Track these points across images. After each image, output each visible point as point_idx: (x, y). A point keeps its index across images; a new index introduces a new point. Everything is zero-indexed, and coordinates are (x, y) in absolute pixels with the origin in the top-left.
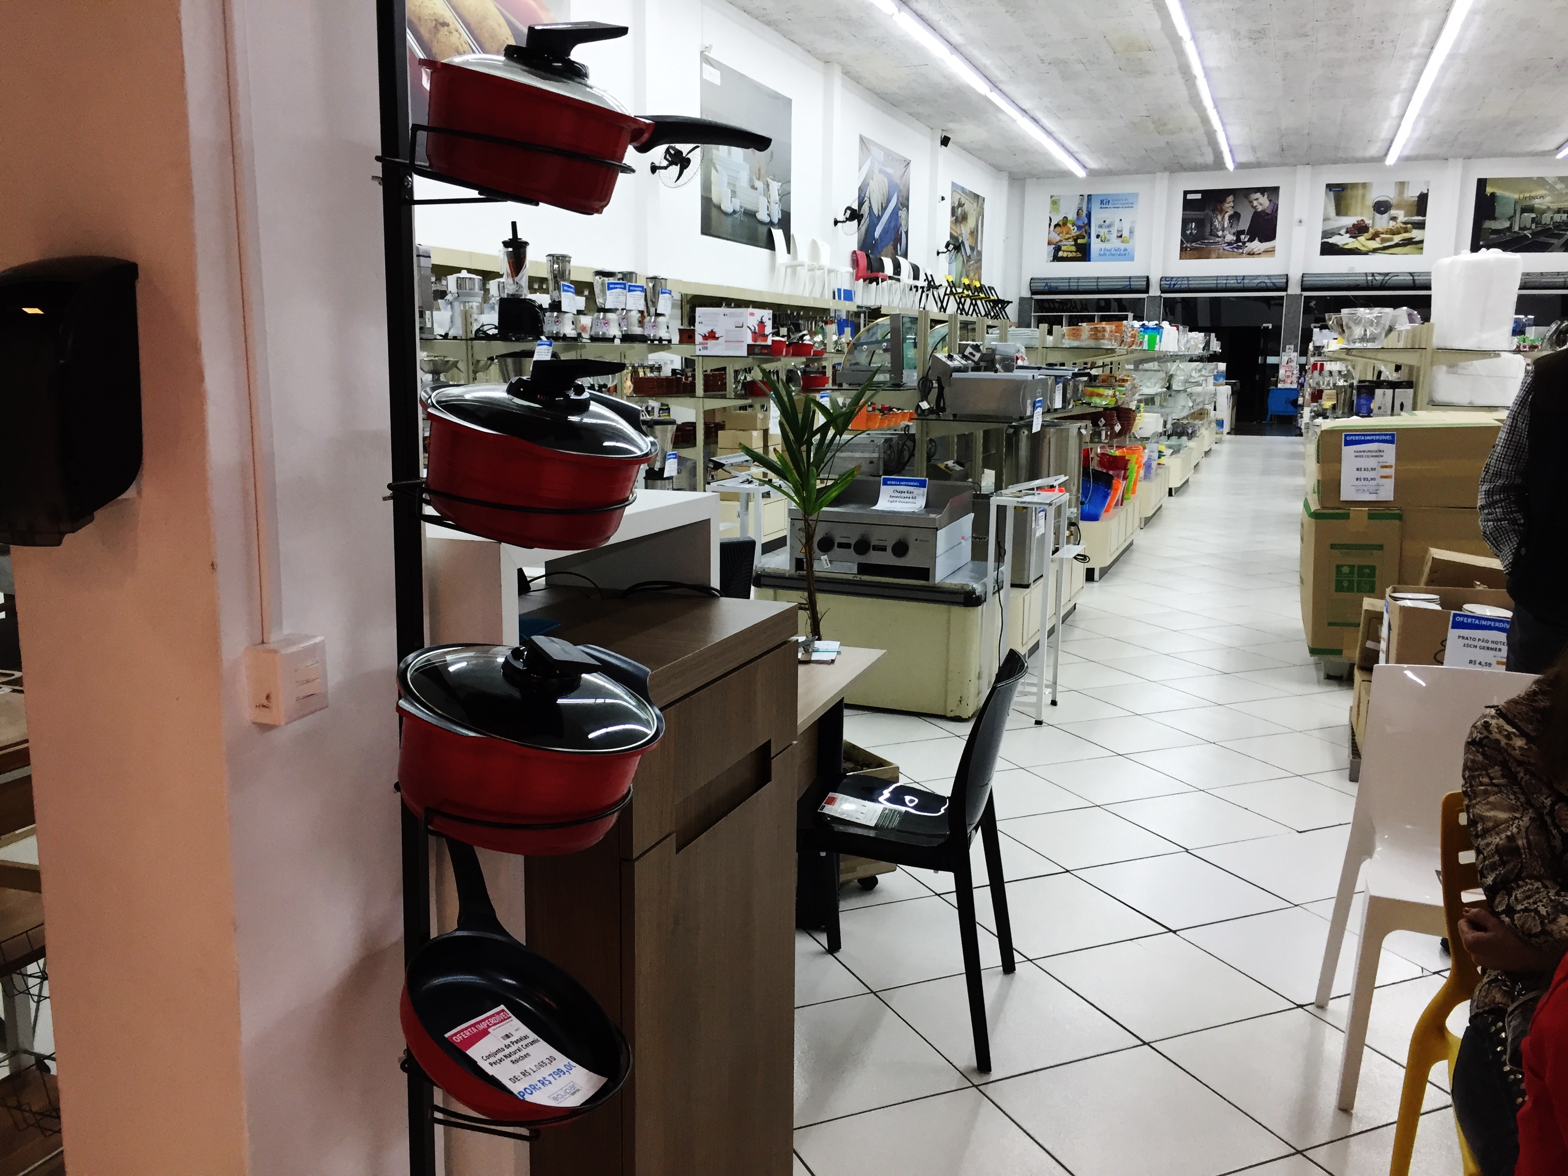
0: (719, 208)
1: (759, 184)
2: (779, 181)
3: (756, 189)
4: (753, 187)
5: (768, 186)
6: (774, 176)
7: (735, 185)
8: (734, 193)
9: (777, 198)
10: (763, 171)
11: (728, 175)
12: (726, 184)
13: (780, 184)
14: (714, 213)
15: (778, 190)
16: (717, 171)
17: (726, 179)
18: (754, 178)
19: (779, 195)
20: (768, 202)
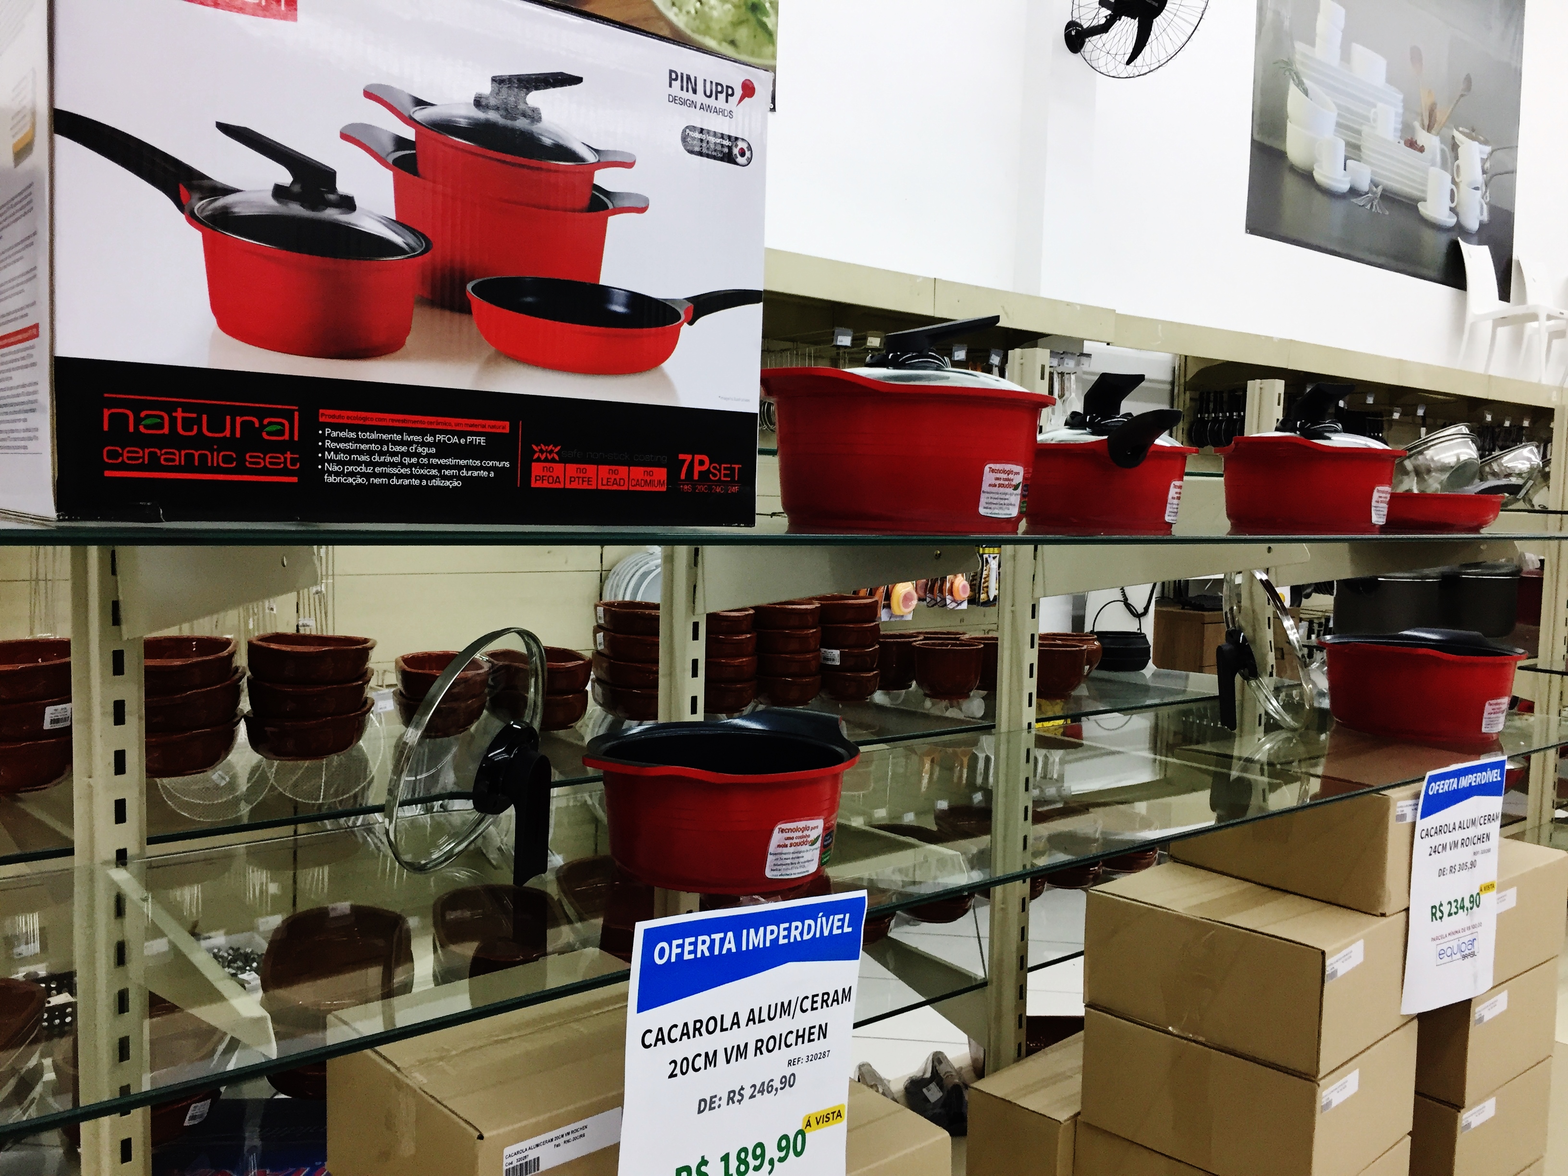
0: (1307, 176)
1: (1431, 141)
2: (1485, 143)
3: (1422, 150)
4: (1412, 144)
5: (1455, 147)
6: (1473, 130)
7: (1359, 132)
8: (1354, 151)
9: (1480, 178)
10: (1441, 116)
11: (1339, 106)
12: (1332, 126)
13: (1488, 149)
14: (1291, 186)
15: (1483, 161)
16: (1306, 92)
17: (1331, 117)
18: (1417, 124)
19: (1484, 172)
20: (1454, 182)
